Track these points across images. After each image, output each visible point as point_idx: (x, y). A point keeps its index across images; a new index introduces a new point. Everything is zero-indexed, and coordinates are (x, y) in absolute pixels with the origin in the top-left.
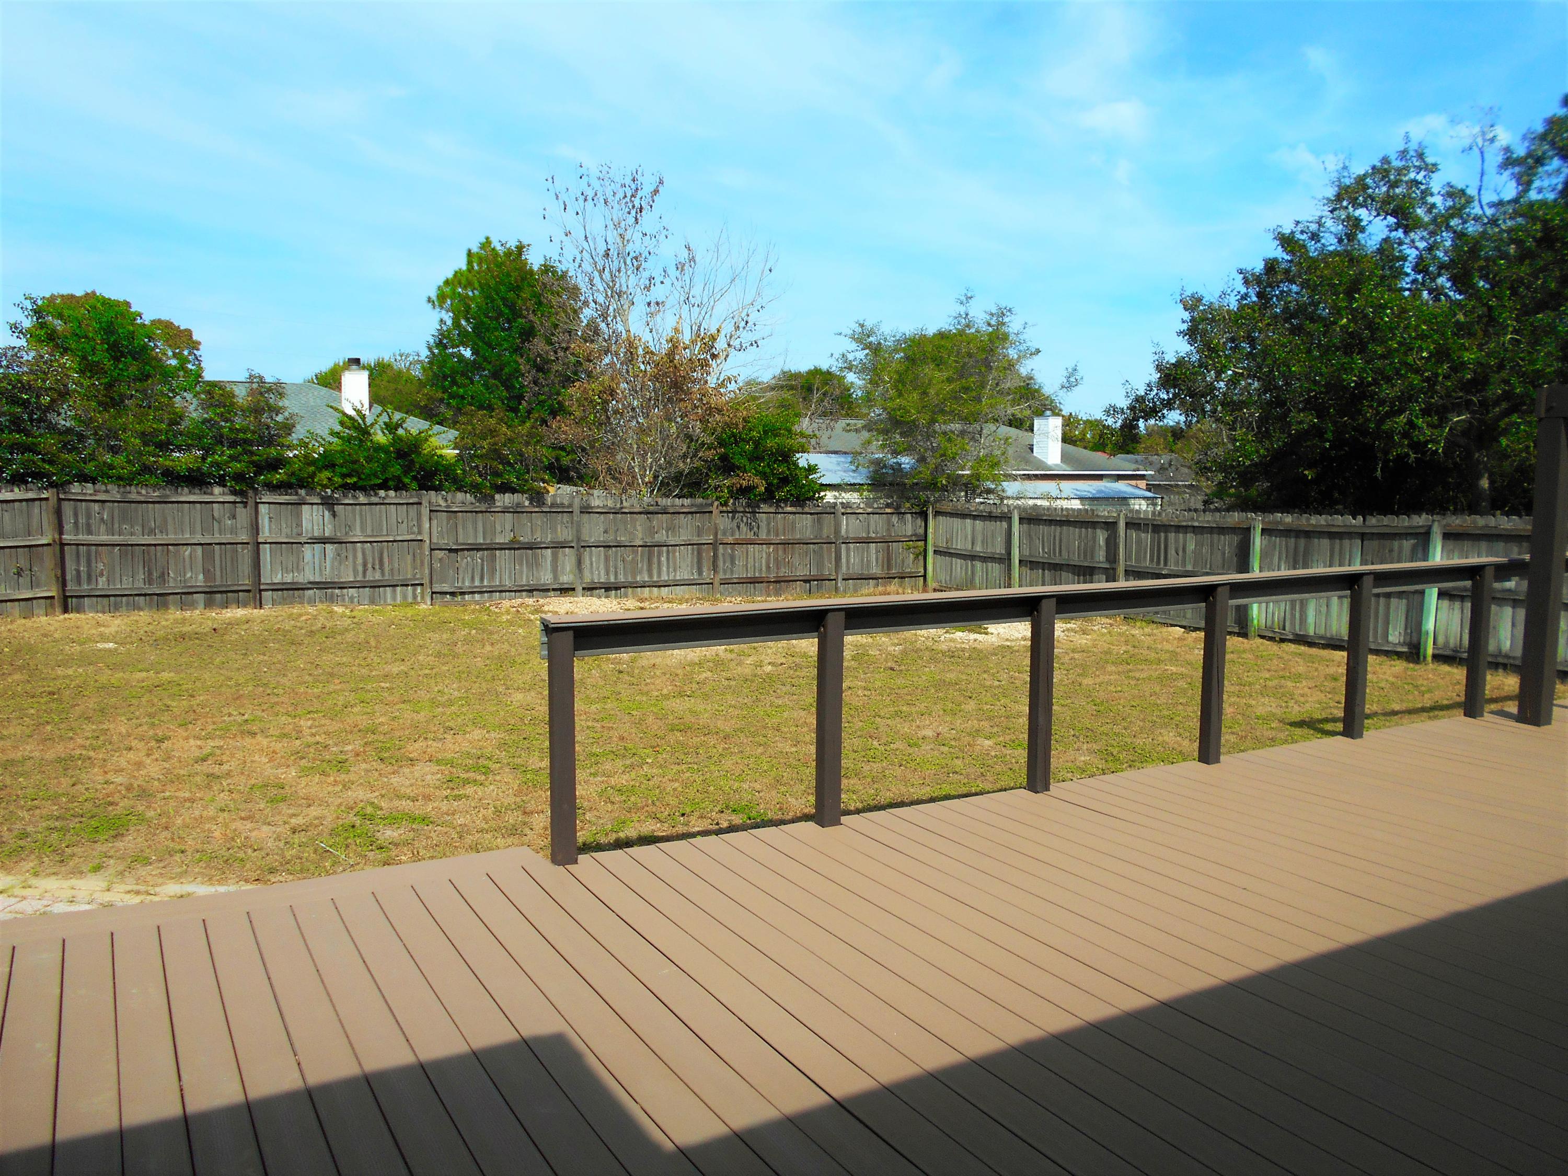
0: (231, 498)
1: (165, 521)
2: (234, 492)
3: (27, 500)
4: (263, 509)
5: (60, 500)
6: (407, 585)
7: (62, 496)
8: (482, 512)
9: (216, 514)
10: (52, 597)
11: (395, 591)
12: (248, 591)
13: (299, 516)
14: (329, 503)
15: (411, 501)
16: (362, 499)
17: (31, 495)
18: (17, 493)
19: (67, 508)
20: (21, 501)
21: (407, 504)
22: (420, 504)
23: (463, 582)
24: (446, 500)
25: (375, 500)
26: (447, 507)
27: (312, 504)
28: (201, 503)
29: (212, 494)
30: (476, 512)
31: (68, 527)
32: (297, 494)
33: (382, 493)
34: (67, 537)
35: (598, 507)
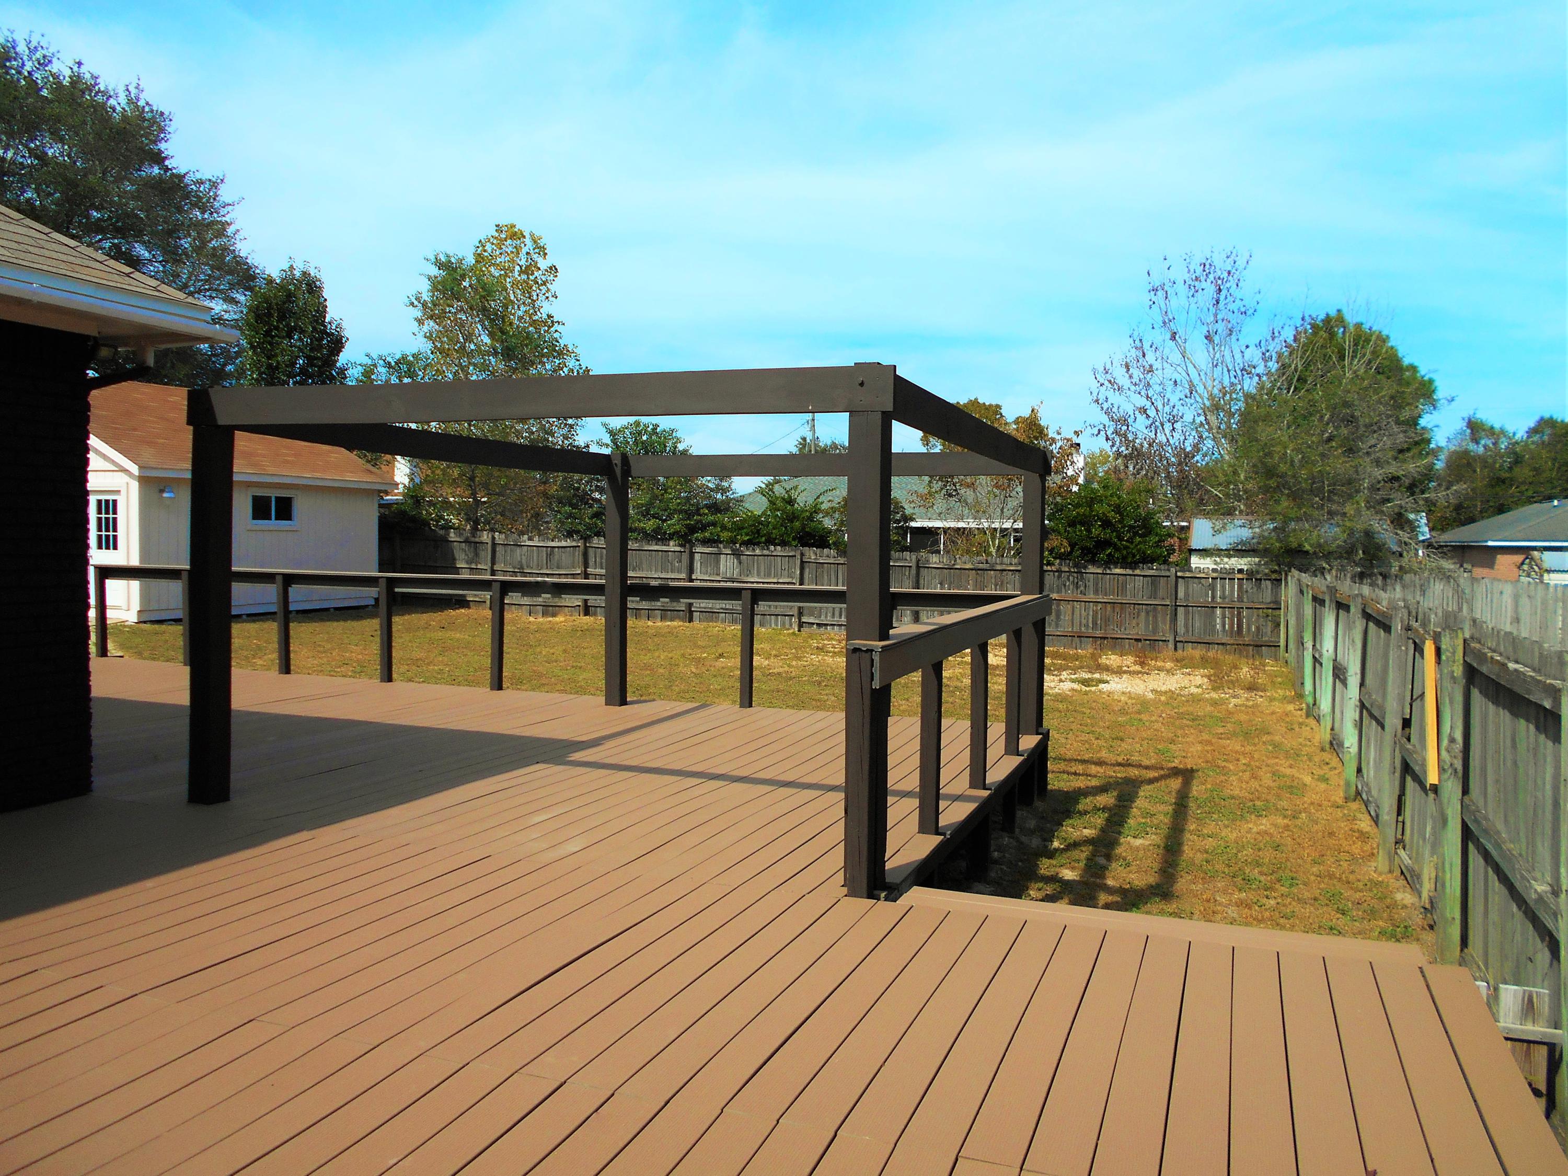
0: (678, 549)
1: (641, 563)
2: (680, 545)
3: (573, 547)
4: (697, 557)
5: (586, 547)
6: (785, 615)
7: (588, 545)
8: (842, 564)
9: (670, 558)
10: (579, 606)
11: (777, 620)
12: (683, 611)
13: (718, 562)
14: (737, 554)
15: (791, 554)
16: (758, 552)
17: (574, 544)
18: (569, 543)
19: (591, 552)
20: (570, 547)
21: (789, 556)
22: (795, 556)
23: (826, 617)
24: (816, 555)
25: (766, 552)
26: (815, 559)
27: (727, 554)
28: (662, 551)
29: (669, 545)
30: (838, 564)
31: (591, 562)
32: (718, 547)
33: (772, 548)
34: (589, 570)
35: (936, 563)
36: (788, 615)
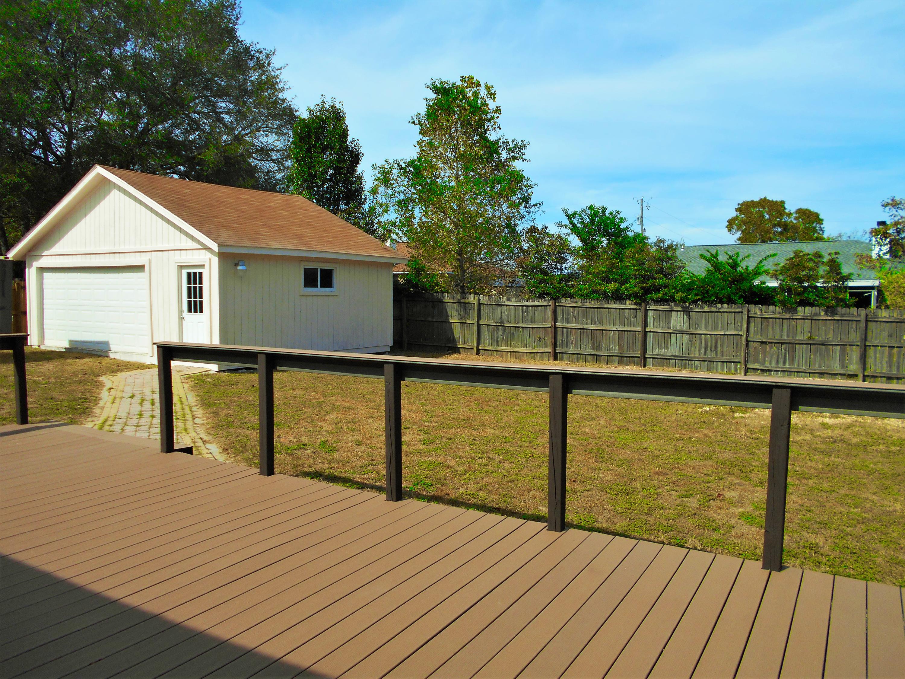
0: (634, 307)
1: (602, 318)
2: (636, 304)
3: (544, 306)
4: (651, 313)
5: (555, 306)
6: (731, 362)
7: (557, 304)
8: (787, 319)
9: (627, 315)
10: (550, 352)
11: (723, 365)
12: (639, 357)
13: (669, 317)
14: (687, 311)
15: (737, 311)
16: (706, 309)
17: (545, 303)
18: (541, 303)
19: (559, 309)
20: (542, 306)
21: (735, 312)
22: (742, 312)
23: (770, 363)
24: (762, 311)
25: (714, 309)
26: (760, 315)
27: (677, 311)
28: (619, 309)
29: (625, 304)
30: (783, 319)
31: (559, 319)
32: (669, 305)
33: (719, 305)
34: (558, 324)
36: (733, 362)
